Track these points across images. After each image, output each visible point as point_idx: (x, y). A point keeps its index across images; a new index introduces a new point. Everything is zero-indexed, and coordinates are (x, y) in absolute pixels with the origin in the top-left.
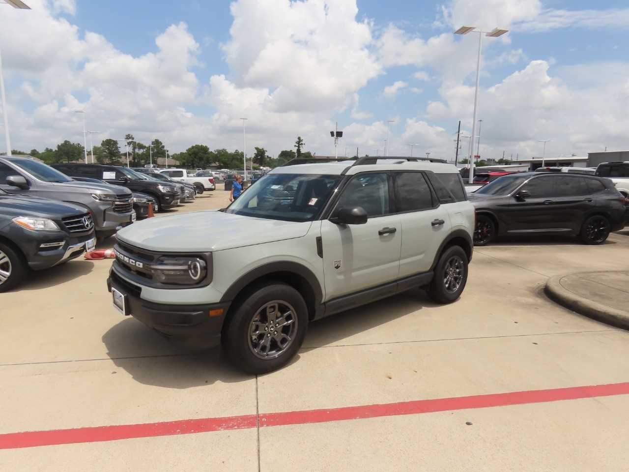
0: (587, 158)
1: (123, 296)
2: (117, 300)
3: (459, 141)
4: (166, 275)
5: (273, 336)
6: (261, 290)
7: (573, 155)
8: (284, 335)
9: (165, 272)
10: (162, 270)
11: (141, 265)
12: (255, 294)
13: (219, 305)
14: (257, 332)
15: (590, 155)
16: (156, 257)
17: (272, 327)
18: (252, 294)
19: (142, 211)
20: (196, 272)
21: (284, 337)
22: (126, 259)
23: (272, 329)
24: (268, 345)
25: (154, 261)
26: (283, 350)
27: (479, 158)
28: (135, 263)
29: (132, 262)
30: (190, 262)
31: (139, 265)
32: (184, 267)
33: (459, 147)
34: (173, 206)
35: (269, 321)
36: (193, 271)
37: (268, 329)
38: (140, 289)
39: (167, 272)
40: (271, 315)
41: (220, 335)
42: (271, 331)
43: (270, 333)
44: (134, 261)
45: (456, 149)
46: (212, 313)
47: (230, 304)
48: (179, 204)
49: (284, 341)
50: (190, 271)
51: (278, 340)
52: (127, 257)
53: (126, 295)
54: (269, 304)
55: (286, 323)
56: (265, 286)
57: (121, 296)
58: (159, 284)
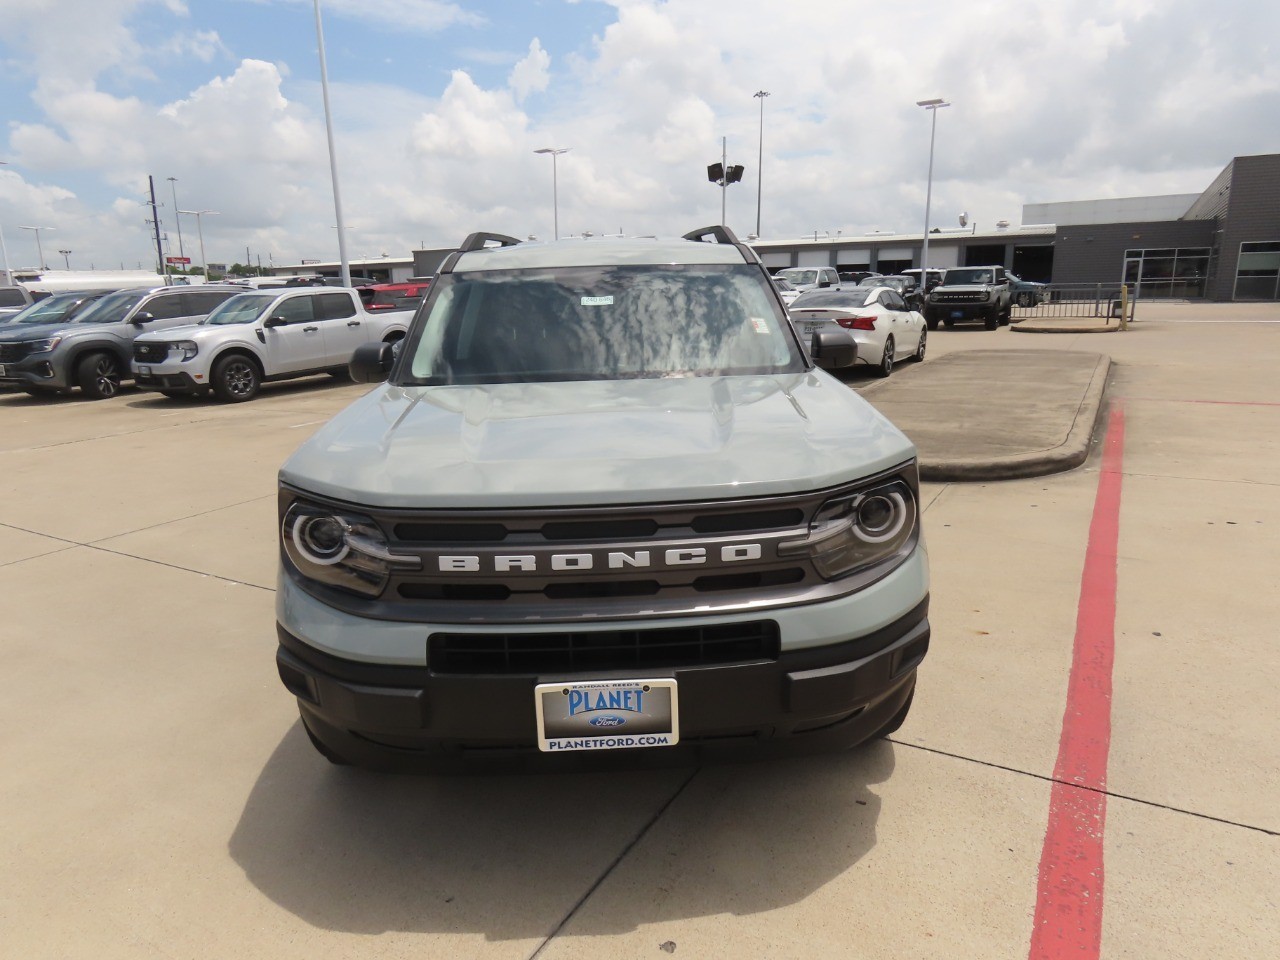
0: (412, 259)
1: (671, 681)
3: (159, 223)
7: (385, 256)
11: (753, 550)
15: (416, 254)
22: (631, 559)
27: (189, 262)
28: (711, 554)
30: (857, 502)
31: (741, 553)
33: (162, 236)
44: (702, 551)
45: (156, 241)
52: (633, 550)
53: (673, 674)
57: (647, 688)
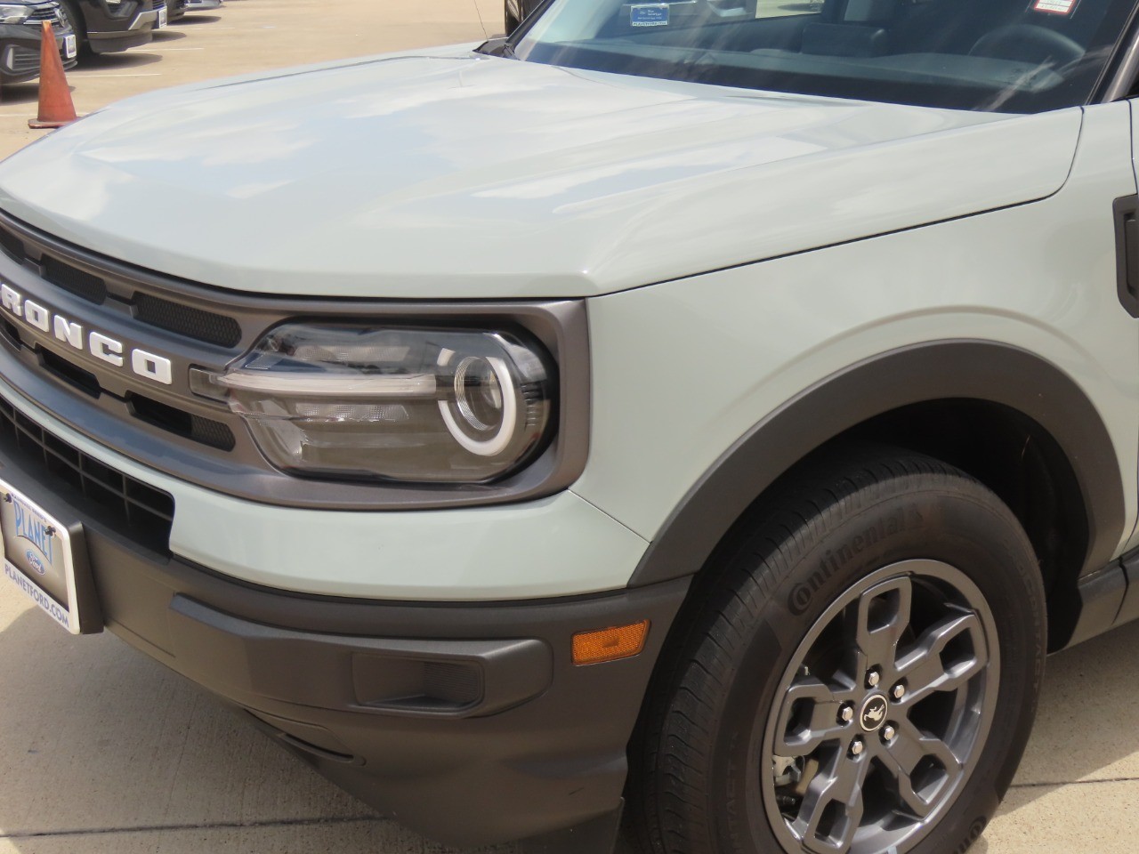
1: (63, 533)
2: (25, 547)
4: (315, 429)
5: (877, 750)
6: (834, 508)
8: (928, 742)
9: (300, 408)
10: (284, 400)
11: (164, 370)
12: (804, 531)
13: (623, 601)
14: (806, 735)
16: (251, 327)
17: (876, 704)
18: (789, 531)
19: (10, 64)
20: (492, 416)
21: (931, 751)
22: (69, 332)
23: (875, 715)
24: (854, 798)
25: (242, 347)
26: (921, 817)
28: (126, 355)
29: (104, 348)
30: (444, 357)
31: (151, 366)
32: (417, 384)
34: (139, 39)
35: (861, 674)
36: (463, 407)
37: (855, 716)
38: (165, 503)
39: (312, 411)
40: (873, 642)
41: (622, 762)
42: (870, 723)
43: (859, 738)
44: (117, 346)
46: (588, 648)
47: (681, 593)
48: (163, 28)
49: (928, 770)
50: (444, 407)
51: (901, 768)
52: (71, 318)
53: (78, 526)
54: (867, 588)
55: (945, 677)
56: (855, 487)
57: (51, 531)
58: (274, 480)
